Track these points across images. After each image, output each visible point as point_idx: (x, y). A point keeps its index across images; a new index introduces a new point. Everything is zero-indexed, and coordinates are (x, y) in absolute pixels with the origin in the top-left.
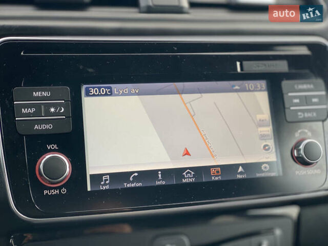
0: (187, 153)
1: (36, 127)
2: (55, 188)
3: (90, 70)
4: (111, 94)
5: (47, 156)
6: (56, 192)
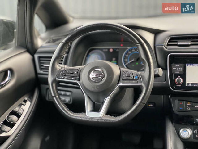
3: (188, 61)
4: (193, 66)
5: (178, 78)
6: (179, 85)
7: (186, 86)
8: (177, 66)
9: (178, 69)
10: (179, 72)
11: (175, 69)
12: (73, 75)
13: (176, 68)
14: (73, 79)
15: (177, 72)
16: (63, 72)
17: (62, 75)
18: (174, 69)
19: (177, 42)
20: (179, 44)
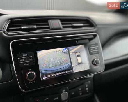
1: (25, 65)
2: (32, 81)
7: (41, 80)
8: (25, 56)
9: (28, 60)
10: (28, 64)
13: (25, 59)
18: (21, 61)
20: (22, 28)
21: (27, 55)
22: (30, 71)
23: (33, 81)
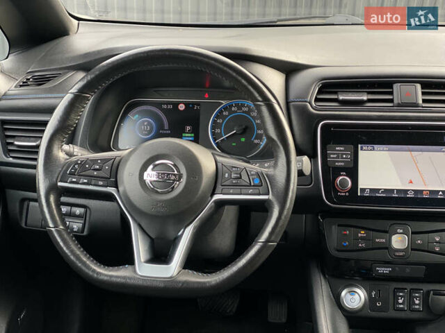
0: (411, 182)
1: (337, 164)
3: (364, 138)
4: (374, 150)
5: (341, 178)
6: (343, 194)
7: (359, 194)
8: (338, 151)
9: (342, 158)
10: (342, 164)
11: (335, 156)
12: (101, 174)
13: (338, 154)
14: (101, 183)
15: (340, 164)
16: (74, 166)
17: (72, 174)
18: (332, 156)
19: (336, 93)
20: (341, 98)
21: (341, 149)
22: (342, 175)
23: (345, 192)
